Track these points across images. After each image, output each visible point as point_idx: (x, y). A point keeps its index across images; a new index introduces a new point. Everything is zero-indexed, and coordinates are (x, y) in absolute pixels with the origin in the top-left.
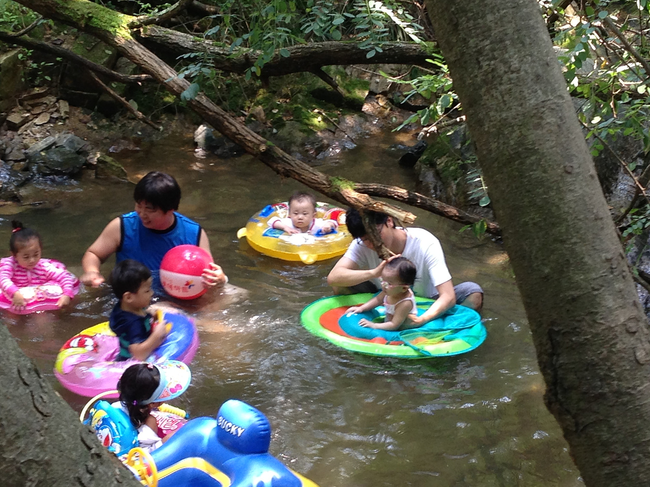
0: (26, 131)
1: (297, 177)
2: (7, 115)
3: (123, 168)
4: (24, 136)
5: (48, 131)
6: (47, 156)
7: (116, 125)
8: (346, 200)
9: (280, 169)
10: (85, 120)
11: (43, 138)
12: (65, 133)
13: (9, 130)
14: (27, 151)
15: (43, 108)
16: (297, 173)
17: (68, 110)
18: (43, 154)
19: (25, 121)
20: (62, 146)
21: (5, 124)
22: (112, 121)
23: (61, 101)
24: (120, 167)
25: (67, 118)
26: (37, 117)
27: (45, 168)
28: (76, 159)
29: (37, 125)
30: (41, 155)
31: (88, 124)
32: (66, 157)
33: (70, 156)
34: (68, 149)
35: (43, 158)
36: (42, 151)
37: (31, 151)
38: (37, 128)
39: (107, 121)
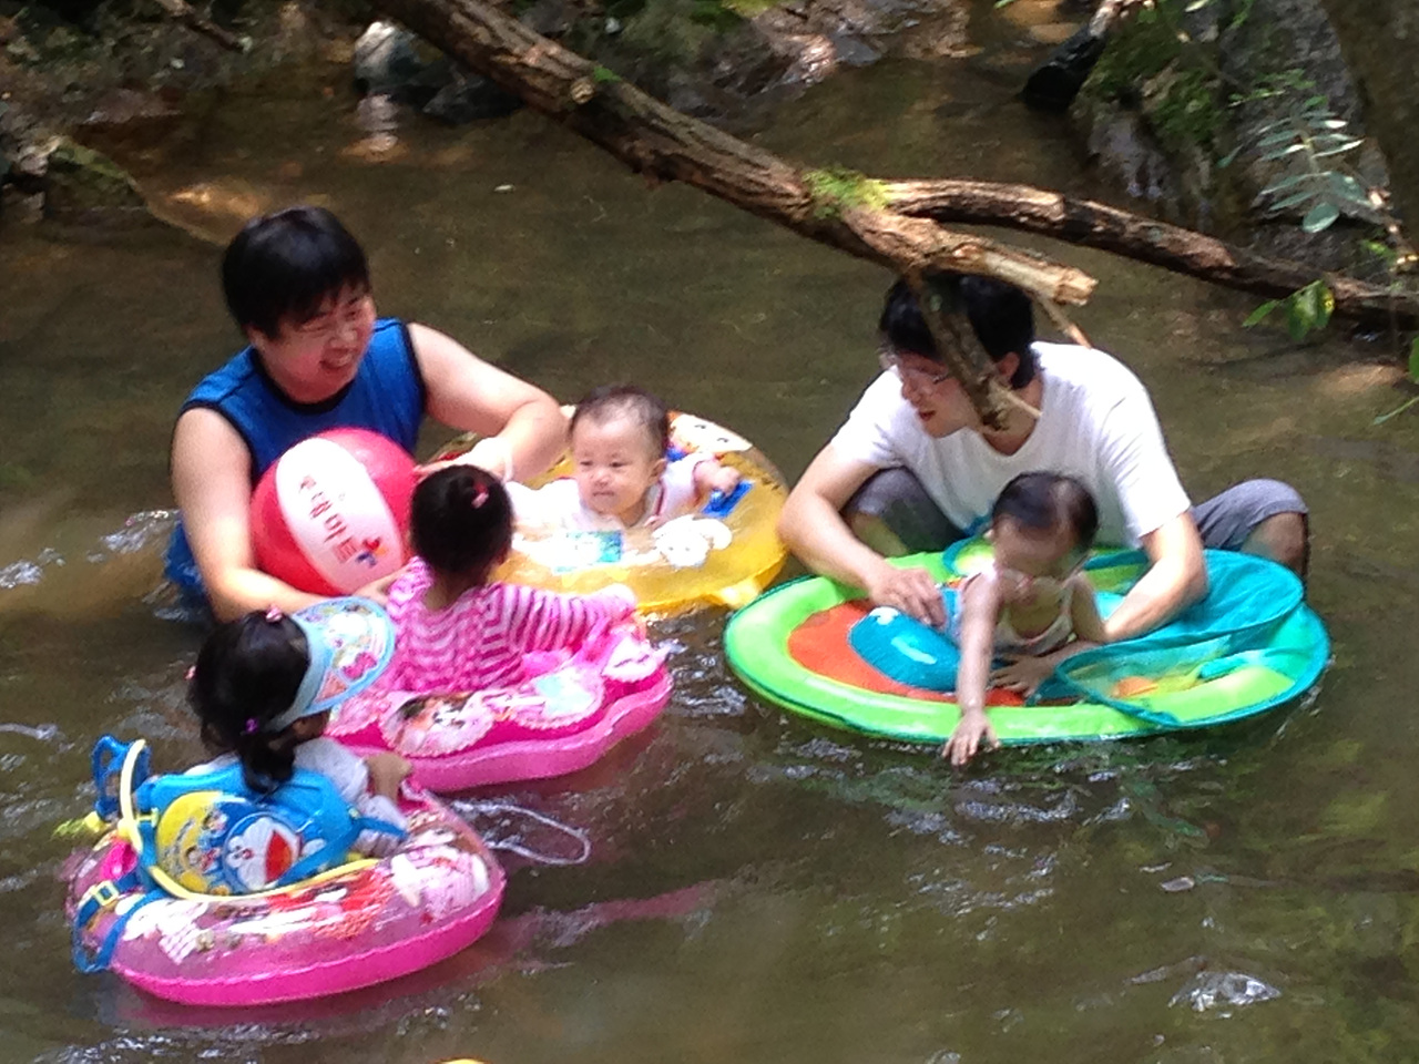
1: (698, 177)
3: (133, 182)
8: (863, 242)
9: (642, 154)
16: (699, 166)
24: (121, 181)
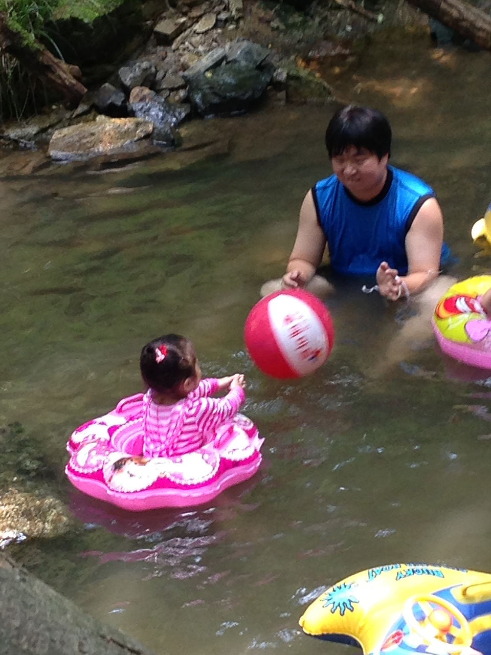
0: (183, 43)
2: (155, 24)
4: (181, 51)
5: (215, 40)
6: (215, 77)
7: (314, 20)
10: (268, 18)
11: (209, 51)
12: (238, 41)
13: (159, 44)
14: (186, 73)
15: (204, 6)
17: (241, 6)
18: (209, 75)
19: (181, 29)
20: (235, 61)
21: (152, 37)
24: (320, 84)
25: (239, 18)
26: (197, 22)
27: (212, 96)
28: (257, 76)
29: (198, 34)
30: (206, 77)
31: (272, 23)
32: (241, 76)
33: (248, 74)
34: (243, 63)
35: (208, 81)
36: (207, 70)
37: (191, 72)
38: (198, 38)
39: (300, 16)
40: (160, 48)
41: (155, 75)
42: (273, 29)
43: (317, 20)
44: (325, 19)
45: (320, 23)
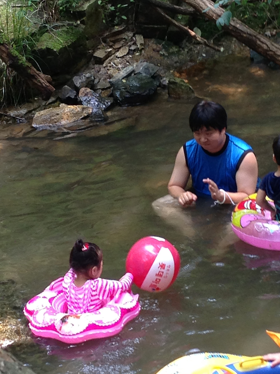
0: (110, 63)
2: (94, 52)
3: (191, 87)
4: (109, 68)
5: (127, 62)
6: (128, 82)
7: (184, 50)
10: (158, 49)
11: (124, 68)
12: (141, 62)
13: (96, 64)
14: (111, 80)
15: (122, 42)
17: (143, 42)
18: (124, 81)
19: (109, 55)
20: (139, 73)
21: (93, 59)
22: (180, 47)
23: (136, 35)
24: (188, 86)
25: (143, 49)
26: (118, 51)
27: (126, 93)
28: (152, 82)
29: (118, 58)
30: (123, 82)
31: (161, 52)
32: (143, 82)
33: (146, 81)
34: (144, 74)
35: (124, 85)
36: (123, 78)
37: (114, 80)
38: (118, 60)
39: (176, 48)
40: (96, 66)
41: (94, 81)
42: (161, 55)
43: (186, 50)
44: (191, 50)
45: (188, 52)
